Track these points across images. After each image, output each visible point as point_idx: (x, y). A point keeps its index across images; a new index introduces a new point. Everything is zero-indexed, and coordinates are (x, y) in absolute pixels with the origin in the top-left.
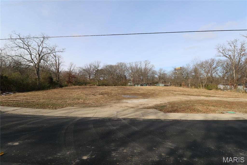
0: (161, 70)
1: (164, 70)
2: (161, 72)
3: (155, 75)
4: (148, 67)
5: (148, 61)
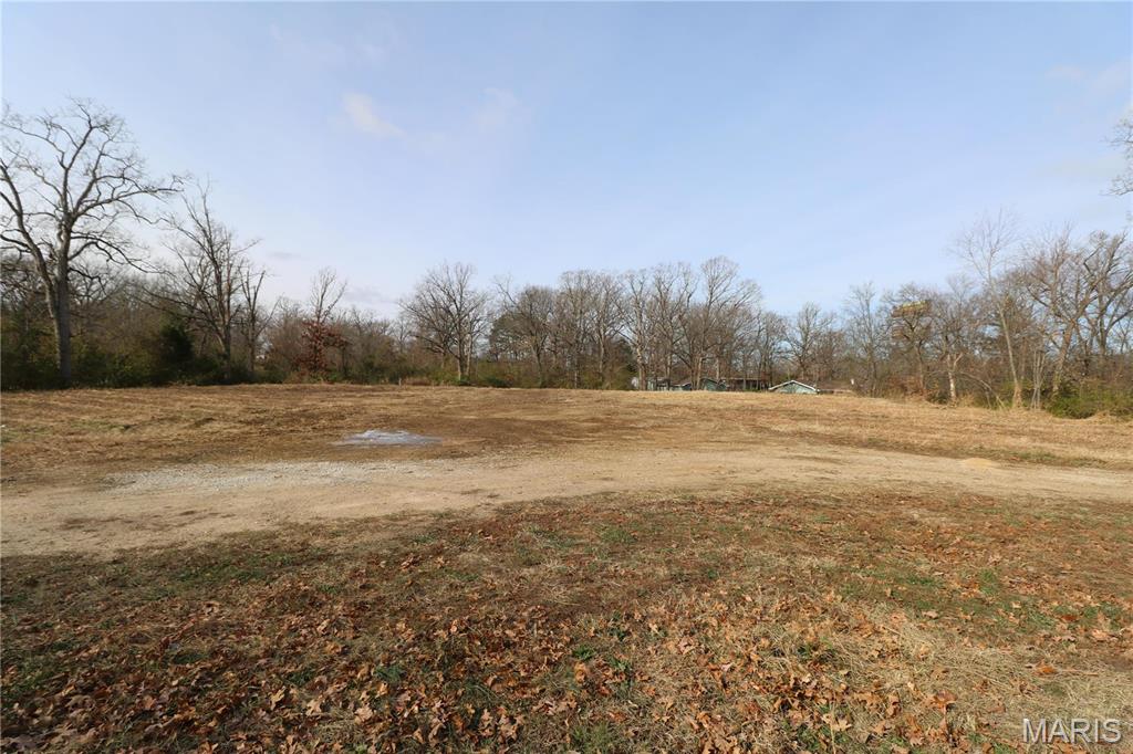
0: (809, 314)
1: (824, 314)
2: (809, 324)
3: (781, 339)
4: (723, 295)
5: (726, 260)
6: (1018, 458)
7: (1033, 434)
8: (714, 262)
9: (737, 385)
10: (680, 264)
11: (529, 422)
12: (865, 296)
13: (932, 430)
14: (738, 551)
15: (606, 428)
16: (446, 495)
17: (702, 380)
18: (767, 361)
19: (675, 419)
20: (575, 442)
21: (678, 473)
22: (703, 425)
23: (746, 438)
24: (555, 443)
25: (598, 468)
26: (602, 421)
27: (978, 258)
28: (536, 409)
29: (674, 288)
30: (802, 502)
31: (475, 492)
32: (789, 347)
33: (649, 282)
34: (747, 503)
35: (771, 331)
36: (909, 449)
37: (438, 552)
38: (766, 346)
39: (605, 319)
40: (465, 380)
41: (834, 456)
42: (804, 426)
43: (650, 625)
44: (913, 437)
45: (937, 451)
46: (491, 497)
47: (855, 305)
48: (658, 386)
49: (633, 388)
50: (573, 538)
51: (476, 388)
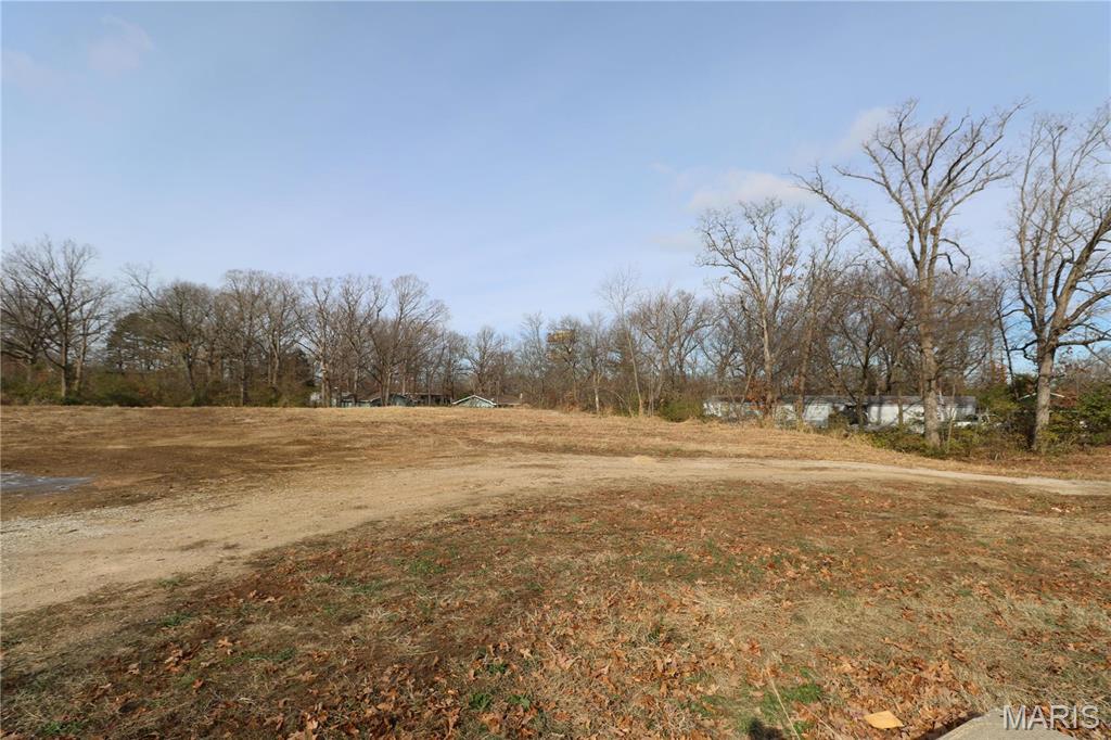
0: (486, 335)
1: (499, 336)
2: (486, 344)
3: (461, 357)
4: (413, 312)
5: (416, 279)
6: (664, 454)
7: (661, 435)
8: (404, 279)
9: (423, 400)
10: (370, 277)
11: (211, 448)
12: (535, 323)
13: (601, 436)
14: (540, 559)
15: (319, 451)
16: (159, 556)
17: (391, 396)
18: (448, 378)
19: (391, 436)
20: (292, 469)
21: (431, 492)
22: (422, 441)
23: (468, 451)
24: (270, 473)
25: (343, 495)
26: (310, 443)
27: (616, 301)
28: (213, 432)
29: (364, 301)
30: (554, 506)
31: (201, 544)
32: (470, 365)
33: (336, 292)
34: (512, 514)
35: (453, 350)
36: (593, 451)
37: (211, 633)
38: (449, 363)
39: (279, 328)
40: (71, 397)
41: (548, 463)
42: (510, 437)
43: (522, 651)
44: (591, 442)
45: (612, 452)
46: (228, 547)
47: (528, 331)
48: (342, 402)
49: (315, 405)
50: (377, 579)
51: (99, 408)
